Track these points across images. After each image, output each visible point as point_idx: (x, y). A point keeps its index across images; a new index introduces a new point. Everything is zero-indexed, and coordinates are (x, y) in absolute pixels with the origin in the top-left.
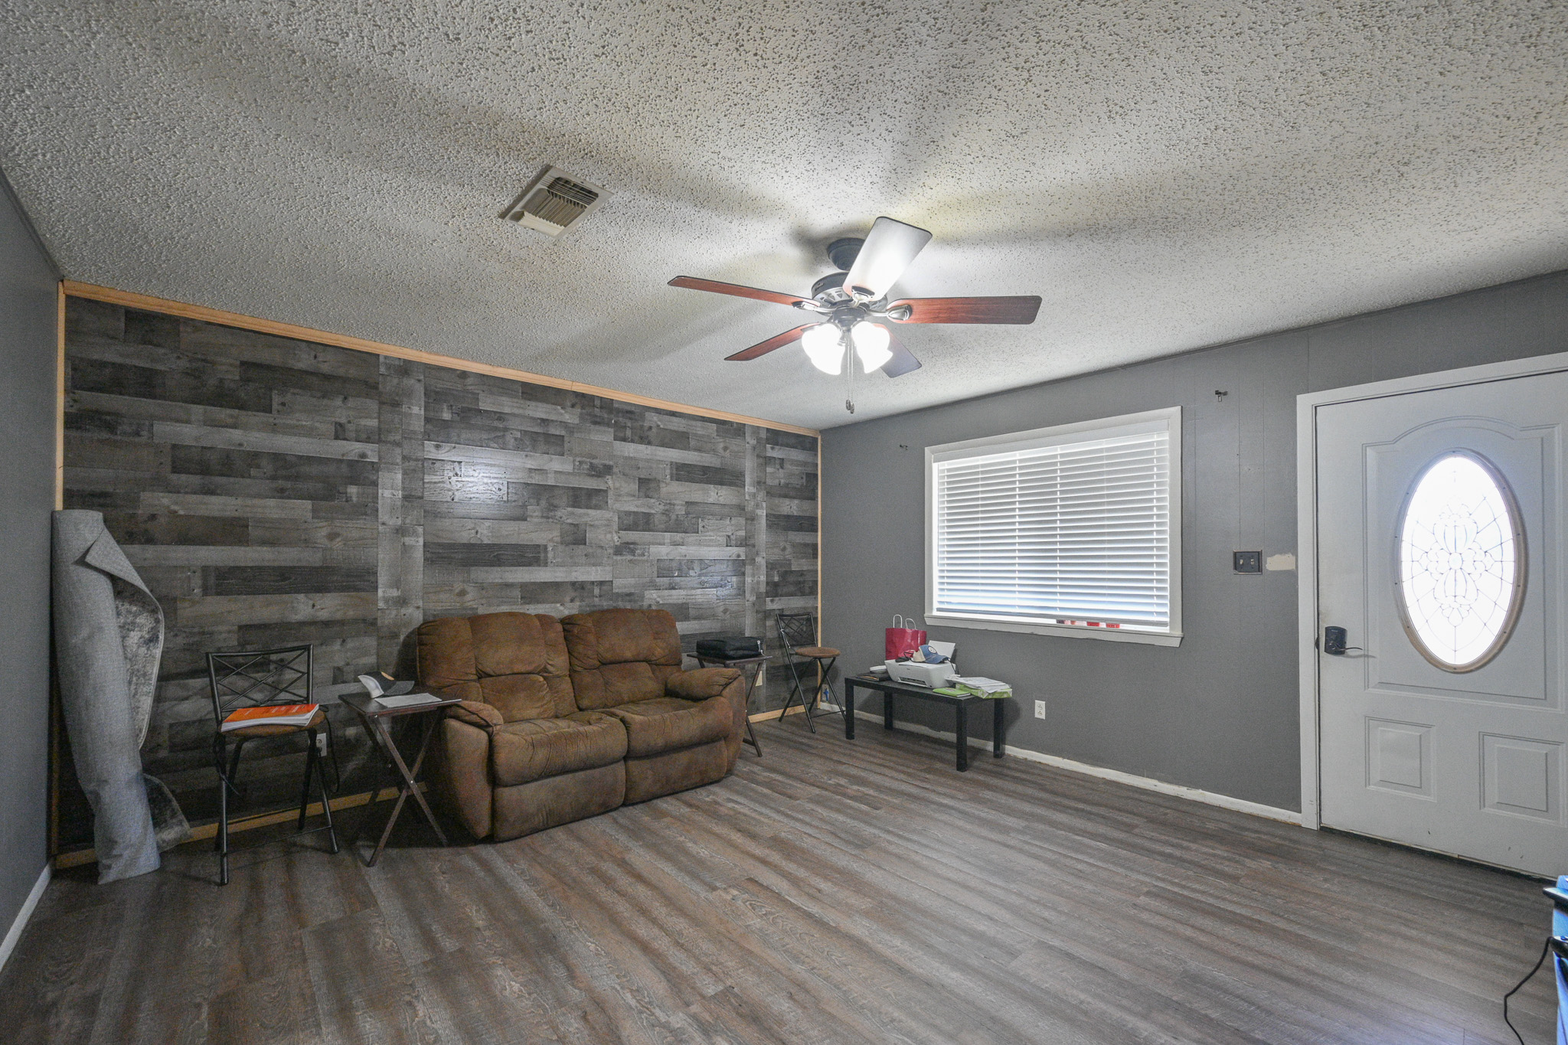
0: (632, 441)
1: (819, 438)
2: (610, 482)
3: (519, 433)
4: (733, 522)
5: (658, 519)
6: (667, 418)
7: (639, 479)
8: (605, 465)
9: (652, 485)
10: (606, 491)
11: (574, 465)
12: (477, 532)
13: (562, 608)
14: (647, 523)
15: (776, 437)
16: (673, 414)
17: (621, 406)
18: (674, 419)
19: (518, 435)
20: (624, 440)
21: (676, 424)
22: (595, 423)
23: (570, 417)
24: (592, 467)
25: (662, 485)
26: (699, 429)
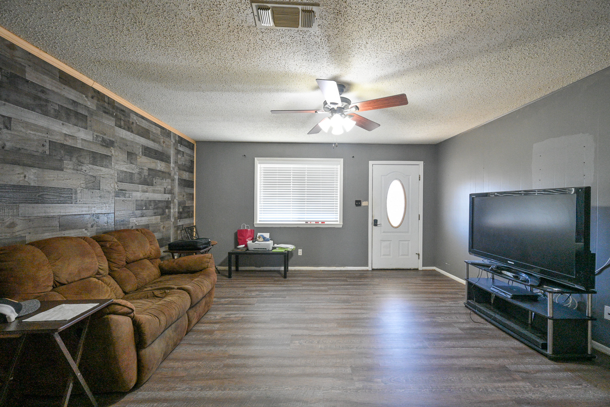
0: (124, 129)
1: (195, 144)
2: (113, 151)
3: (58, 107)
4: (167, 181)
5: (136, 176)
6: (140, 119)
7: (128, 152)
8: (110, 140)
9: (134, 157)
10: (110, 157)
11: (93, 137)
12: (25, 177)
13: (86, 232)
14: (131, 179)
15: (181, 141)
16: (143, 118)
17: (118, 106)
18: (143, 121)
19: (57, 108)
20: (120, 127)
21: (144, 124)
22: (105, 112)
23: (91, 104)
24: (103, 140)
25: (138, 157)
26: (153, 129)
